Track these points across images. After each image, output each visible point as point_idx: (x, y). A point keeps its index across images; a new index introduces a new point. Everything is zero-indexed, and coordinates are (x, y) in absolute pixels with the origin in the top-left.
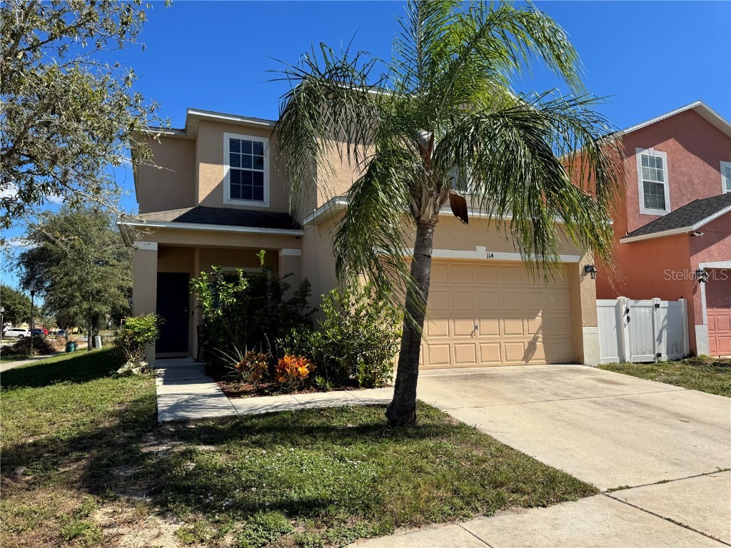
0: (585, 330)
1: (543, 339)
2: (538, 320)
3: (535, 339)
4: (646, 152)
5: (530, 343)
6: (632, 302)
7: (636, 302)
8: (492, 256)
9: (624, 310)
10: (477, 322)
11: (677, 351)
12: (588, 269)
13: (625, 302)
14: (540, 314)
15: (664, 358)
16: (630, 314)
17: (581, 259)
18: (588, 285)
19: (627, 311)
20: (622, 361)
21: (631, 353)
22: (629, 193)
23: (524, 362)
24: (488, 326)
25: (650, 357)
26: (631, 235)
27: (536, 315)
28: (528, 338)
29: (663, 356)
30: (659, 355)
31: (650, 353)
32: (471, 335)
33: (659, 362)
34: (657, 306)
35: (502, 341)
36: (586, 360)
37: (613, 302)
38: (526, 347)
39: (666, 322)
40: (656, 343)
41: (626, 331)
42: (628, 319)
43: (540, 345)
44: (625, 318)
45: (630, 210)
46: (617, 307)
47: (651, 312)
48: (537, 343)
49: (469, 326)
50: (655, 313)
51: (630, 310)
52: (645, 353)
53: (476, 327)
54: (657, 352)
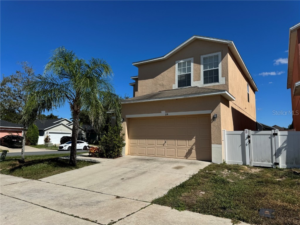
0: (213, 146)
1: (196, 149)
2: (194, 140)
3: (192, 149)
5: (189, 150)
6: (252, 132)
7: (255, 133)
8: (168, 114)
9: (246, 136)
10: (166, 140)
13: (248, 132)
14: (195, 138)
15: (282, 165)
16: (251, 139)
17: (212, 112)
19: (249, 137)
20: (245, 163)
21: (251, 161)
23: (185, 158)
24: (170, 142)
25: (270, 164)
27: (193, 138)
28: (188, 148)
29: (280, 164)
30: (277, 164)
31: (269, 162)
32: (163, 145)
33: (276, 168)
34: (275, 134)
35: (176, 148)
36: (214, 160)
37: (241, 132)
38: (187, 152)
39: (285, 145)
40: (274, 157)
41: (247, 148)
42: (249, 141)
43: (194, 151)
44: (247, 141)
46: (242, 136)
47: (270, 138)
48: (193, 150)
49: (163, 141)
50: (273, 139)
51: (251, 136)
52: (264, 161)
53: (165, 142)
54: (274, 161)
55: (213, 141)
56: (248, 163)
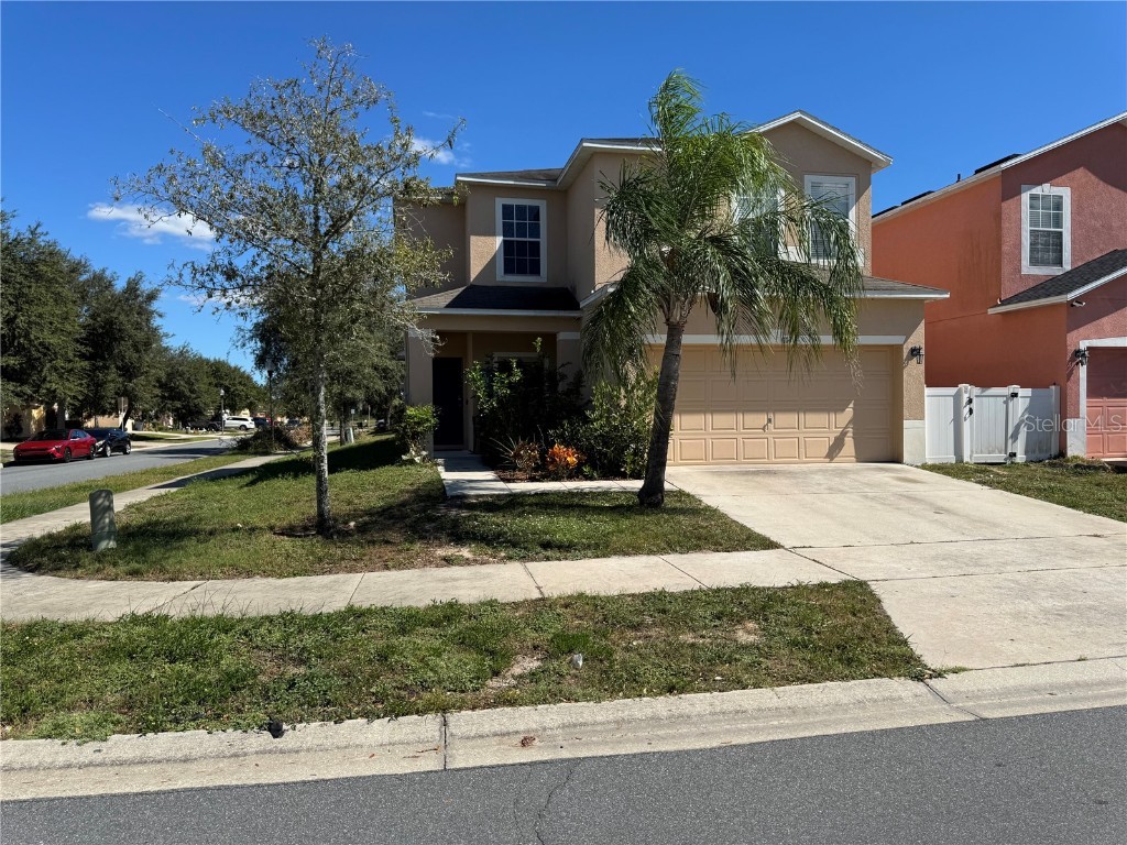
0: (906, 423)
1: (854, 434)
2: (849, 411)
3: (844, 434)
4: (1037, 191)
5: (836, 439)
6: (976, 390)
7: (983, 392)
9: (965, 400)
10: (771, 416)
11: (1040, 450)
12: (915, 352)
13: (968, 390)
14: (851, 405)
15: (1021, 458)
16: (974, 406)
17: (906, 341)
18: (914, 371)
19: (970, 401)
20: (960, 459)
21: (972, 452)
22: (1005, 248)
23: (828, 460)
24: (783, 419)
25: (1000, 457)
26: (1004, 303)
27: (847, 406)
28: (835, 432)
29: (1019, 456)
30: (1014, 455)
31: (1000, 453)
32: (764, 428)
33: (1013, 463)
34: (1015, 395)
35: (801, 436)
36: (906, 458)
37: (953, 391)
38: (831, 443)
40: (1010, 441)
41: (966, 426)
42: (971, 411)
43: (849, 441)
44: (966, 410)
45: (1006, 270)
46: (957, 397)
47: (1005, 402)
48: (846, 439)
49: (762, 419)
50: (1011, 404)
51: (974, 400)
52: (993, 452)
53: (769, 421)
54: (1009, 451)
55: (905, 412)
56: (966, 459)
